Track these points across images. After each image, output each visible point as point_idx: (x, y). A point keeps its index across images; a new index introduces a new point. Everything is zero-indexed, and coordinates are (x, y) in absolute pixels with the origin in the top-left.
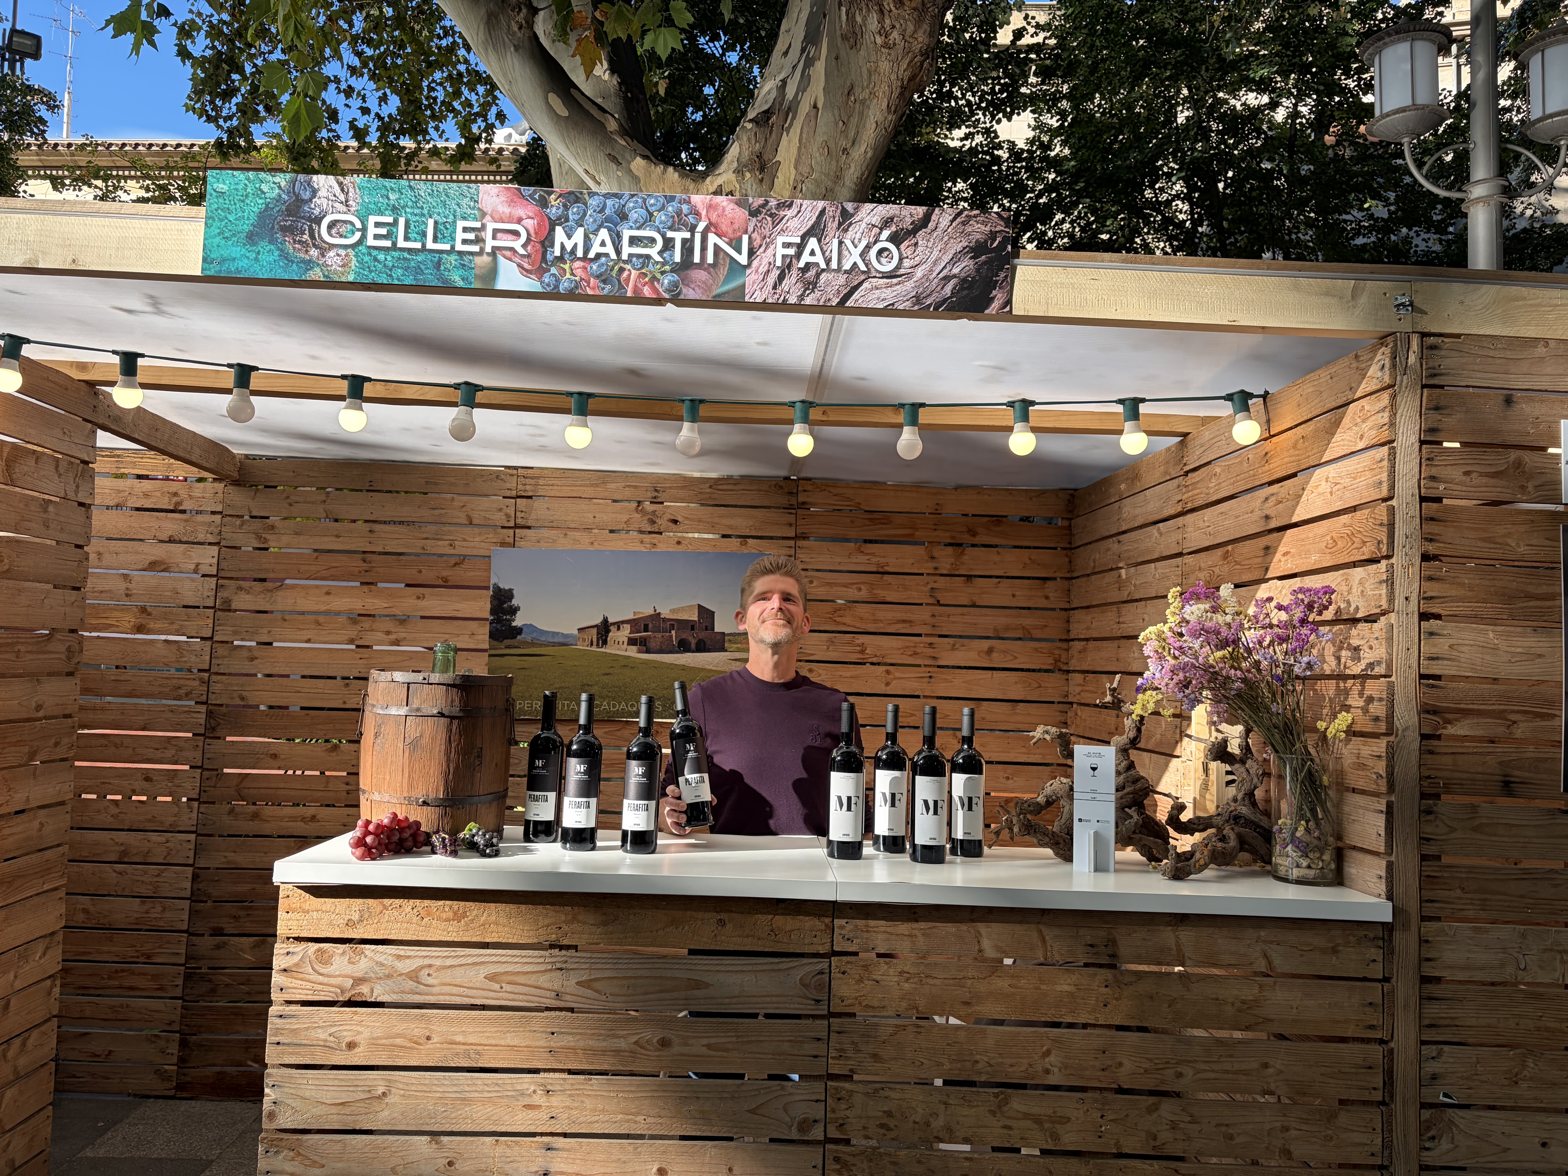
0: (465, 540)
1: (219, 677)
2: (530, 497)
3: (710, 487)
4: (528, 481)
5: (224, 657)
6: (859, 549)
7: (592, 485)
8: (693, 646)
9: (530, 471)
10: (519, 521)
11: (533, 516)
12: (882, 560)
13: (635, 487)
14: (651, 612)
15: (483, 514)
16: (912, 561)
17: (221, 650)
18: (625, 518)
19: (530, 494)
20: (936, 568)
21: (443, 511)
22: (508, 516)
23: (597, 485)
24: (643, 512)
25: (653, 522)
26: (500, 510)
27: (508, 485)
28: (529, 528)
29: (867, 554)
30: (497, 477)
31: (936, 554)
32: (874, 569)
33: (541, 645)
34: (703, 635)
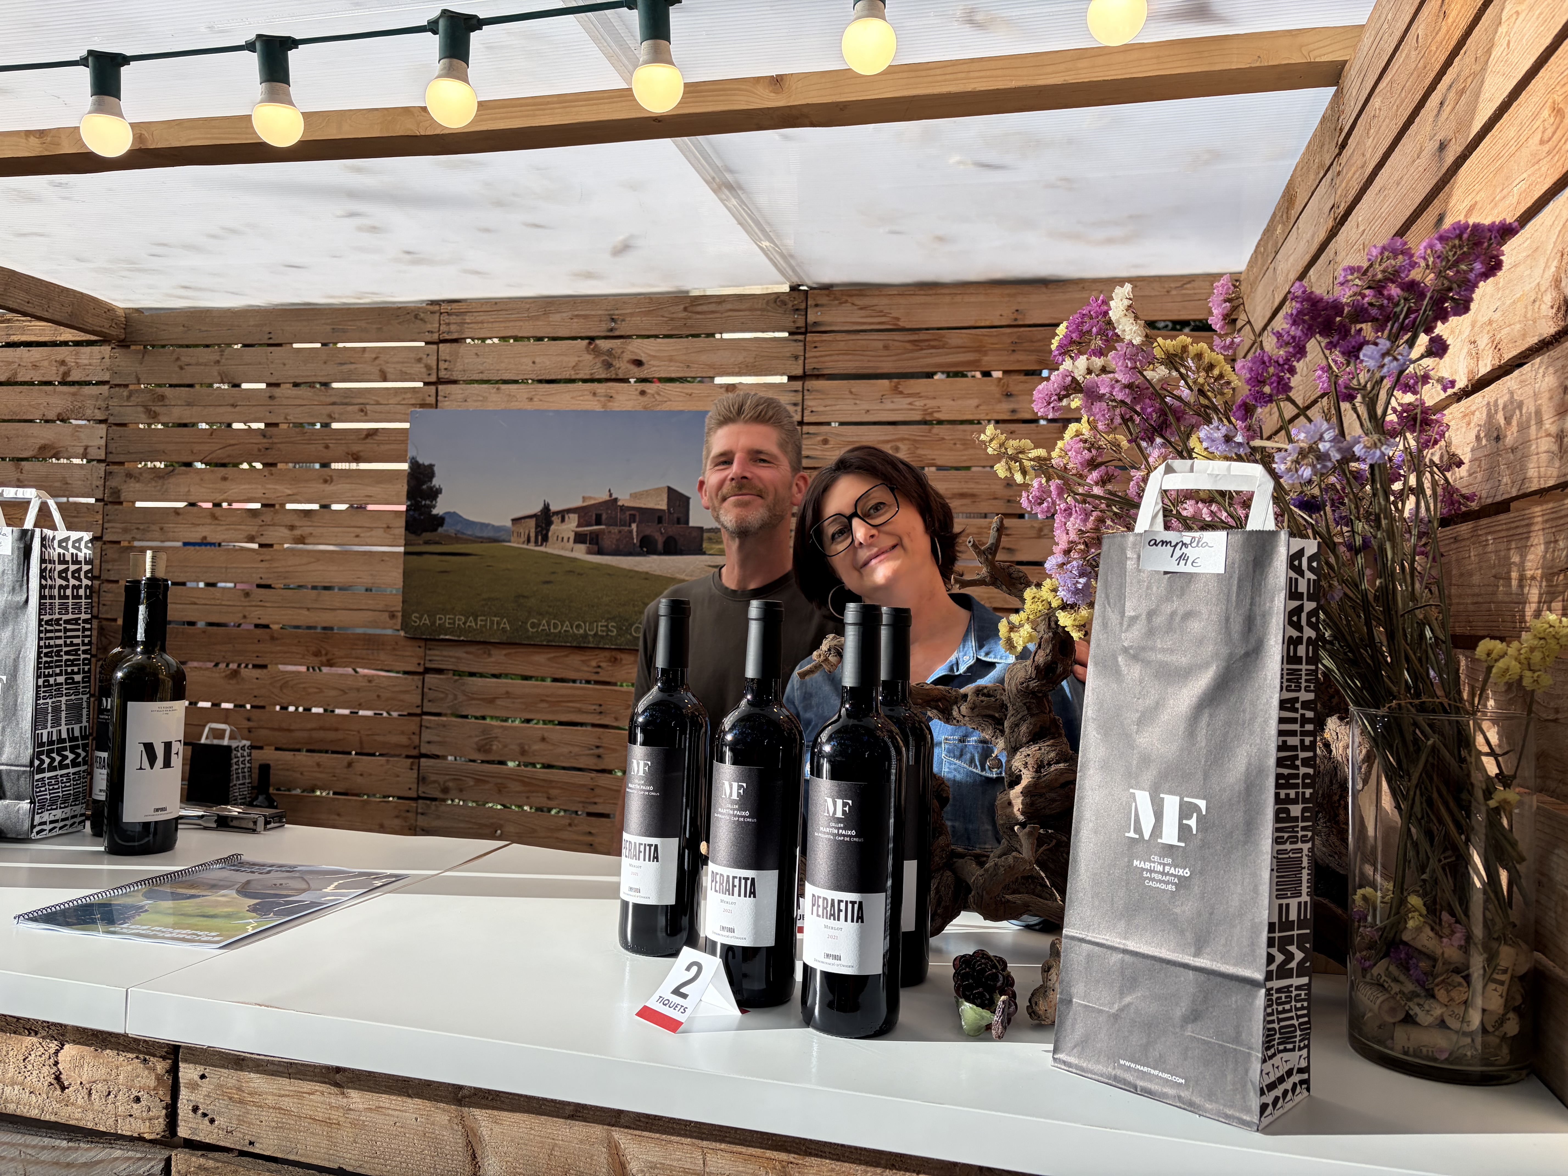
0: (378, 403)
1: (110, 585)
2: (455, 341)
3: (685, 309)
4: (453, 319)
5: (114, 560)
6: (896, 388)
7: (530, 318)
8: (660, 546)
9: (455, 306)
10: (442, 374)
11: (459, 366)
12: (931, 403)
13: (586, 317)
14: (605, 497)
15: (399, 367)
16: (975, 402)
18: (573, 360)
19: (455, 336)
20: (1014, 411)
21: (352, 367)
22: (428, 367)
23: (536, 318)
24: (597, 352)
25: (608, 365)
26: (419, 360)
27: (429, 327)
28: (455, 382)
29: (910, 395)
30: (416, 317)
31: (1013, 389)
32: (918, 418)
33: (467, 541)
34: (673, 530)
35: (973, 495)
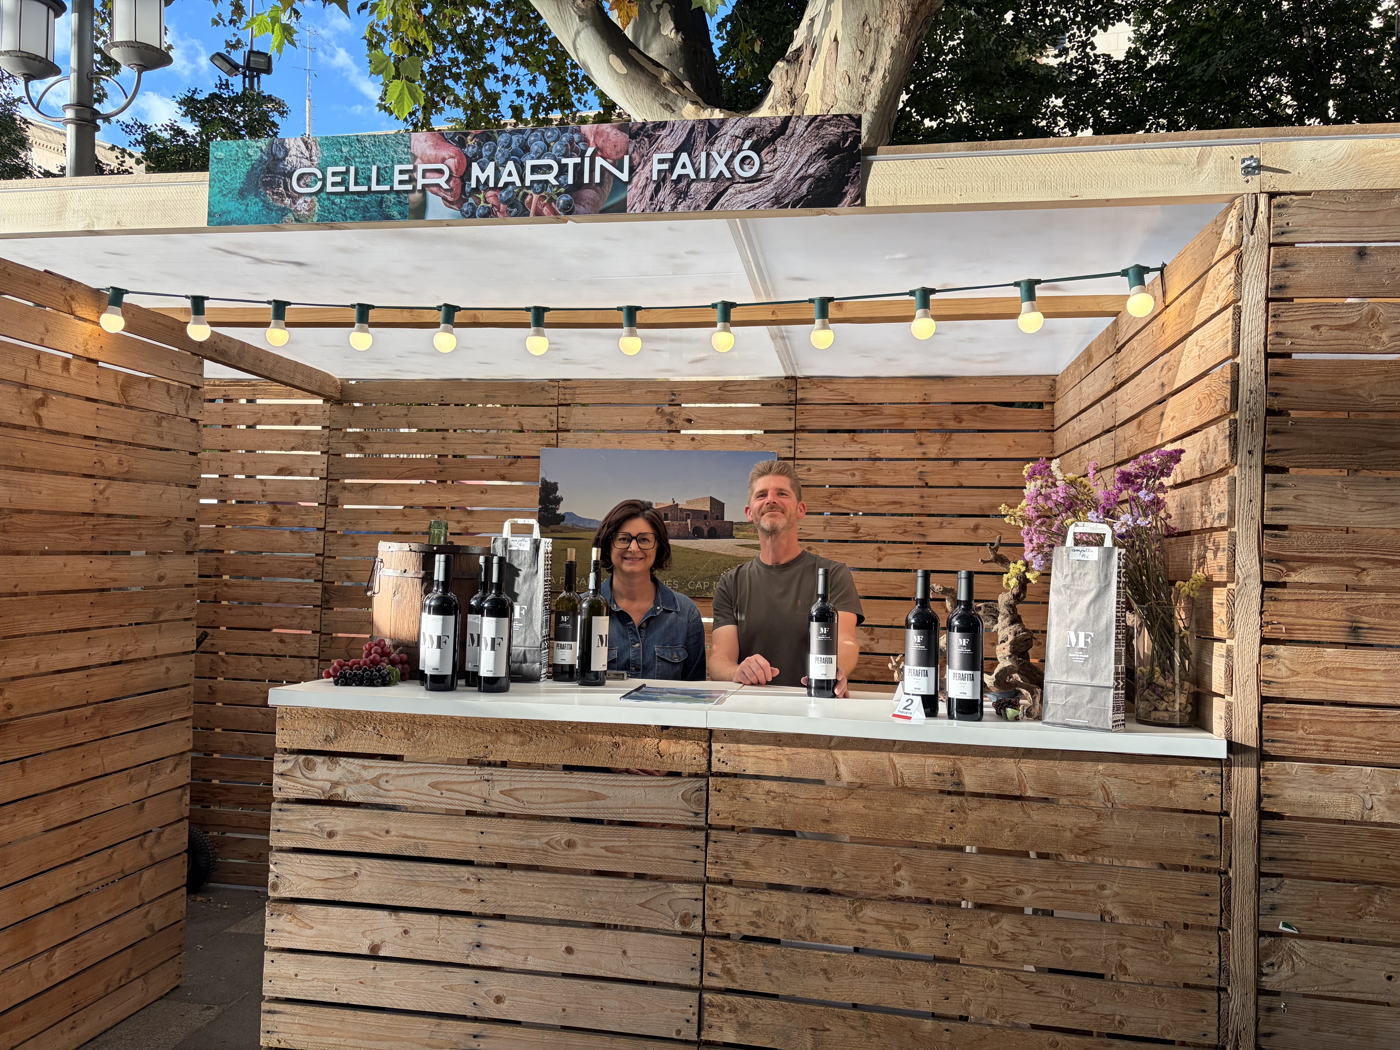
0: (518, 443)
1: (331, 560)
2: (568, 405)
3: (720, 389)
4: (567, 391)
5: (334, 544)
6: (853, 438)
7: (620, 392)
8: (706, 533)
9: (569, 383)
10: (561, 425)
11: (572, 421)
12: (874, 448)
13: (655, 392)
14: (670, 503)
15: (531, 420)
16: (901, 448)
17: (331, 538)
18: (647, 419)
19: (569, 402)
20: (924, 453)
21: (500, 420)
22: (551, 421)
23: (624, 392)
24: (662, 413)
25: (670, 422)
26: (545, 416)
27: (551, 396)
28: (568, 431)
29: (861, 443)
30: (543, 389)
31: (923, 440)
32: (867, 456)
33: (580, 530)
34: (714, 523)
35: (900, 503)
